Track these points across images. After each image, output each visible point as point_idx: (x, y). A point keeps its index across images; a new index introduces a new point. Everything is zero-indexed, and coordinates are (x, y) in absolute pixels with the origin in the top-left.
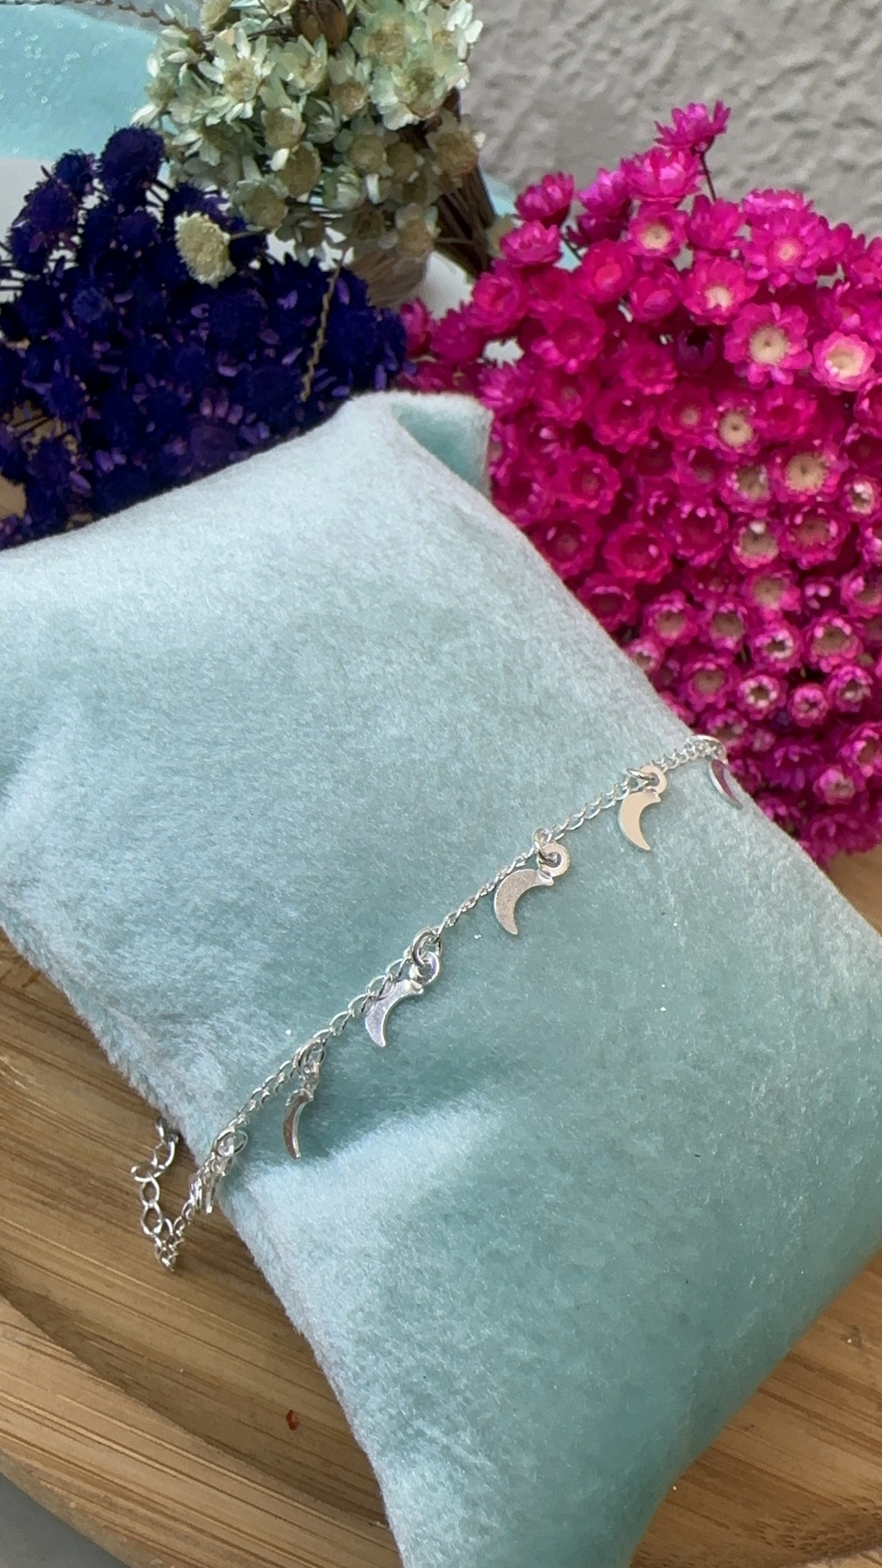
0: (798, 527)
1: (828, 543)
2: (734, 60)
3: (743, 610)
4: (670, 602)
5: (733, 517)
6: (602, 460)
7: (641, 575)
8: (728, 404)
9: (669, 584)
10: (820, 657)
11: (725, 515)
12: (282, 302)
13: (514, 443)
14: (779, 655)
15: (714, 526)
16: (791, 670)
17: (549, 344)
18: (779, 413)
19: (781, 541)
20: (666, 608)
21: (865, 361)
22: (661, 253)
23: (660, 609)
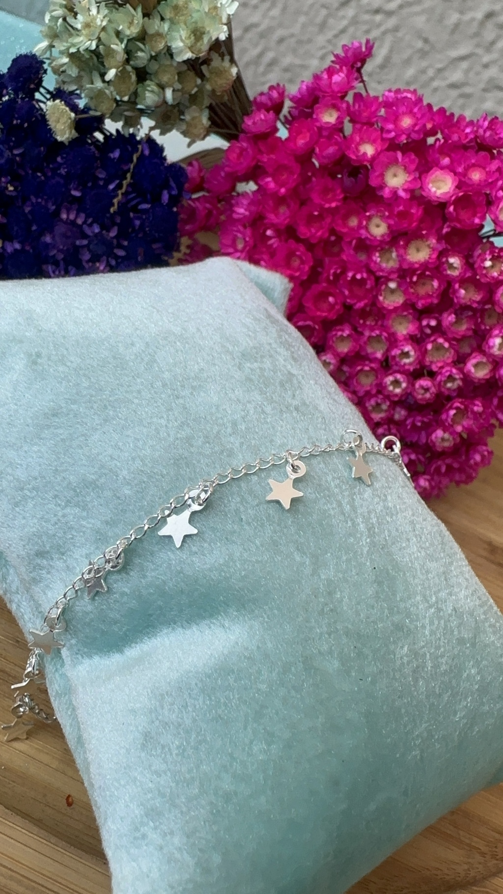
0: (415, 283)
1: (433, 293)
3: (385, 334)
4: (343, 330)
5: (378, 279)
6: (302, 248)
7: (324, 314)
8: (373, 212)
9: (340, 321)
10: (431, 362)
11: (373, 278)
12: (112, 155)
13: (250, 238)
14: (407, 361)
15: (366, 284)
16: (414, 370)
17: (269, 179)
18: (403, 215)
19: (405, 292)
20: (340, 333)
21: (453, 183)
22: (334, 125)
23: (336, 334)
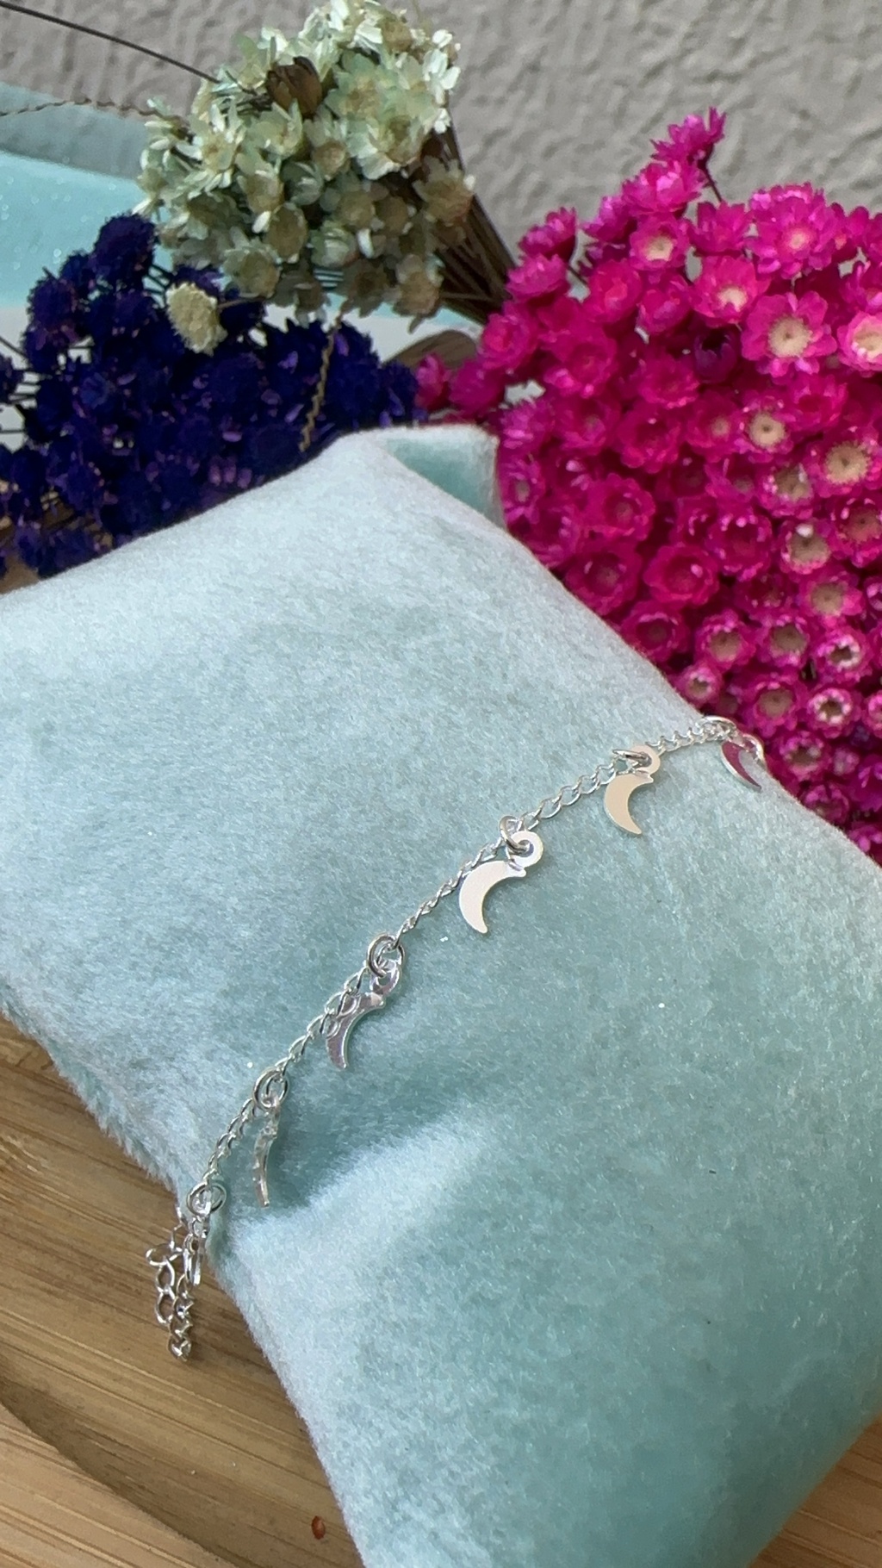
0: (846, 522)
2: (802, 138)
3: (802, 620)
4: (723, 623)
5: (776, 523)
6: (633, 484)
7: (685, 598)
8: (755, 405)
9: (716, 606)
11: (767, 522)
12: (285, 364)
13: (539, 480)
14: (846, 664)
15: (756, 535)
16: (862, 679)
17: (563, 373)
18: (809, 404)
19: (830, 541)
20: (717, 628)
22: (668, 263)
23: (711, 631)
